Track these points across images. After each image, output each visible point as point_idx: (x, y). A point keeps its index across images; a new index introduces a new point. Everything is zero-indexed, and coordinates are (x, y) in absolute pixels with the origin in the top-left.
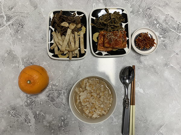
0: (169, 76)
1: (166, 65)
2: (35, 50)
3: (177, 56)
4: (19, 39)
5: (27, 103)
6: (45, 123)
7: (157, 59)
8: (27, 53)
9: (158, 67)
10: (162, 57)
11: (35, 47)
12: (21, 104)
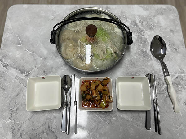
0: (44, 51)
1: (45, 59)
2: (143, 66)
3: (36, 65)
4: (156, 74)
5: (143, 32)
6: (130, 21)
7: (52, 62)
8: (149, 64)
9: (51, 57)
10: (48, 64)
11: (144, 68)
12: (147, 31)
